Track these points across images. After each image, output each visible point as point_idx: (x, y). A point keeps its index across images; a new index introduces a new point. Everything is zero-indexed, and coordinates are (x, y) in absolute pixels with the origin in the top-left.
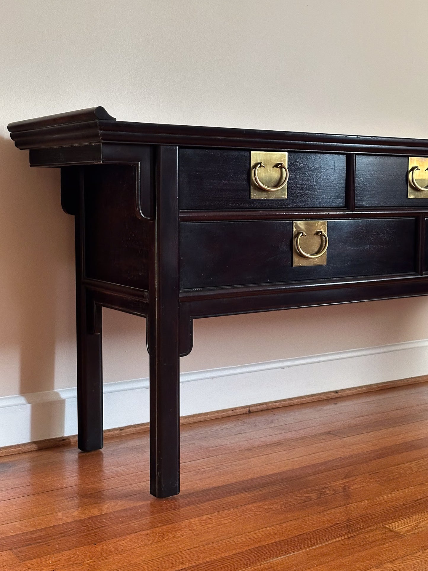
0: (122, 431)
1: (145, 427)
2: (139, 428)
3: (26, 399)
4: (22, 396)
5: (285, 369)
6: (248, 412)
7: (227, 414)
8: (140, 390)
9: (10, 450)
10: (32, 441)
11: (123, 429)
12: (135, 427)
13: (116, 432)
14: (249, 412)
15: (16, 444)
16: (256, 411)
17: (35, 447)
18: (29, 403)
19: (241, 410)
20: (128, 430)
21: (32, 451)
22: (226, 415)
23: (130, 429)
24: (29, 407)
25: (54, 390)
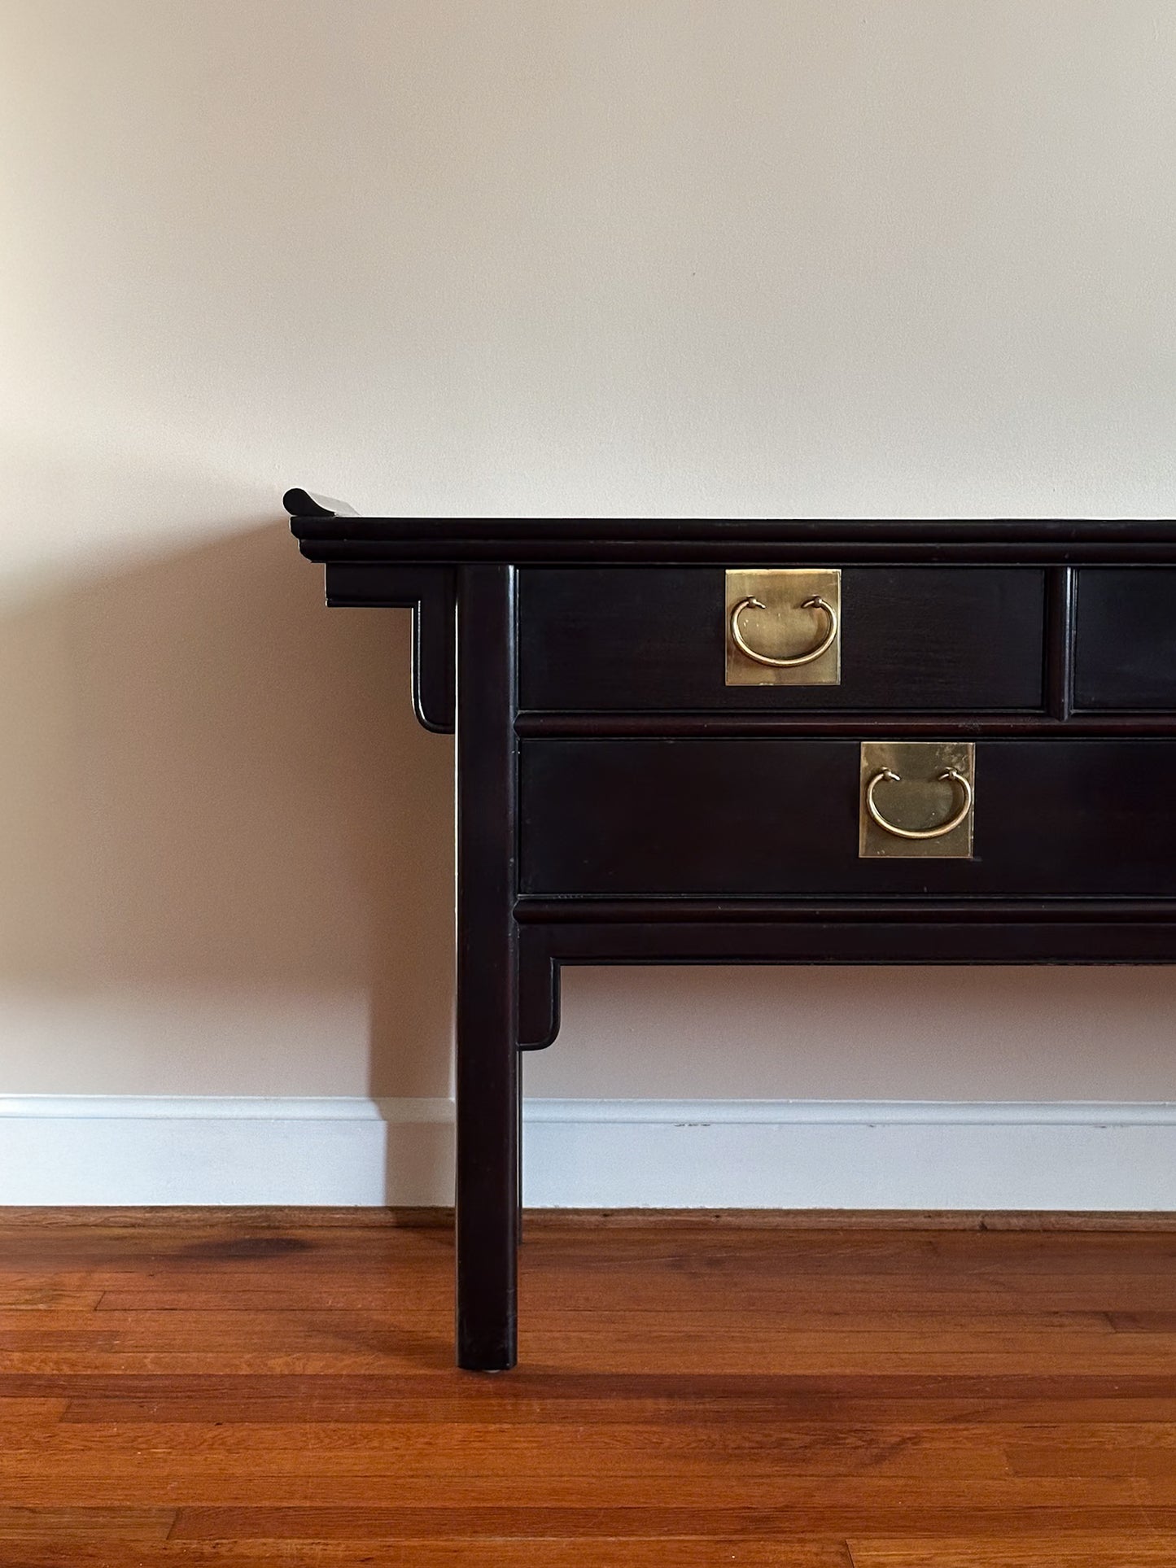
0: (608, 1218)
1: (670, 1218)
2: (652, 1219)
3: (381, 1110)
4: (374, 1101)
5: (1110, 1129)
6: (978, 1228)
7: (912, 1222)
8: (663, 1127)
9: (332, 1216)
10: (389, 1205)
11: (612, 1215)
12: (644, 1215)
13: (594, 1218)
14: (980, 1227)
15: (353, 1205)
16: (1005, 1228)
17: (389, 1218)
18: (385, 1120)
19: (956, 1220)
20: (624, 1218)
21: (382, 1227)
22: (907, 1225)
23: (630, 1217)
24: (381, 1127)
25: (448, 1097)
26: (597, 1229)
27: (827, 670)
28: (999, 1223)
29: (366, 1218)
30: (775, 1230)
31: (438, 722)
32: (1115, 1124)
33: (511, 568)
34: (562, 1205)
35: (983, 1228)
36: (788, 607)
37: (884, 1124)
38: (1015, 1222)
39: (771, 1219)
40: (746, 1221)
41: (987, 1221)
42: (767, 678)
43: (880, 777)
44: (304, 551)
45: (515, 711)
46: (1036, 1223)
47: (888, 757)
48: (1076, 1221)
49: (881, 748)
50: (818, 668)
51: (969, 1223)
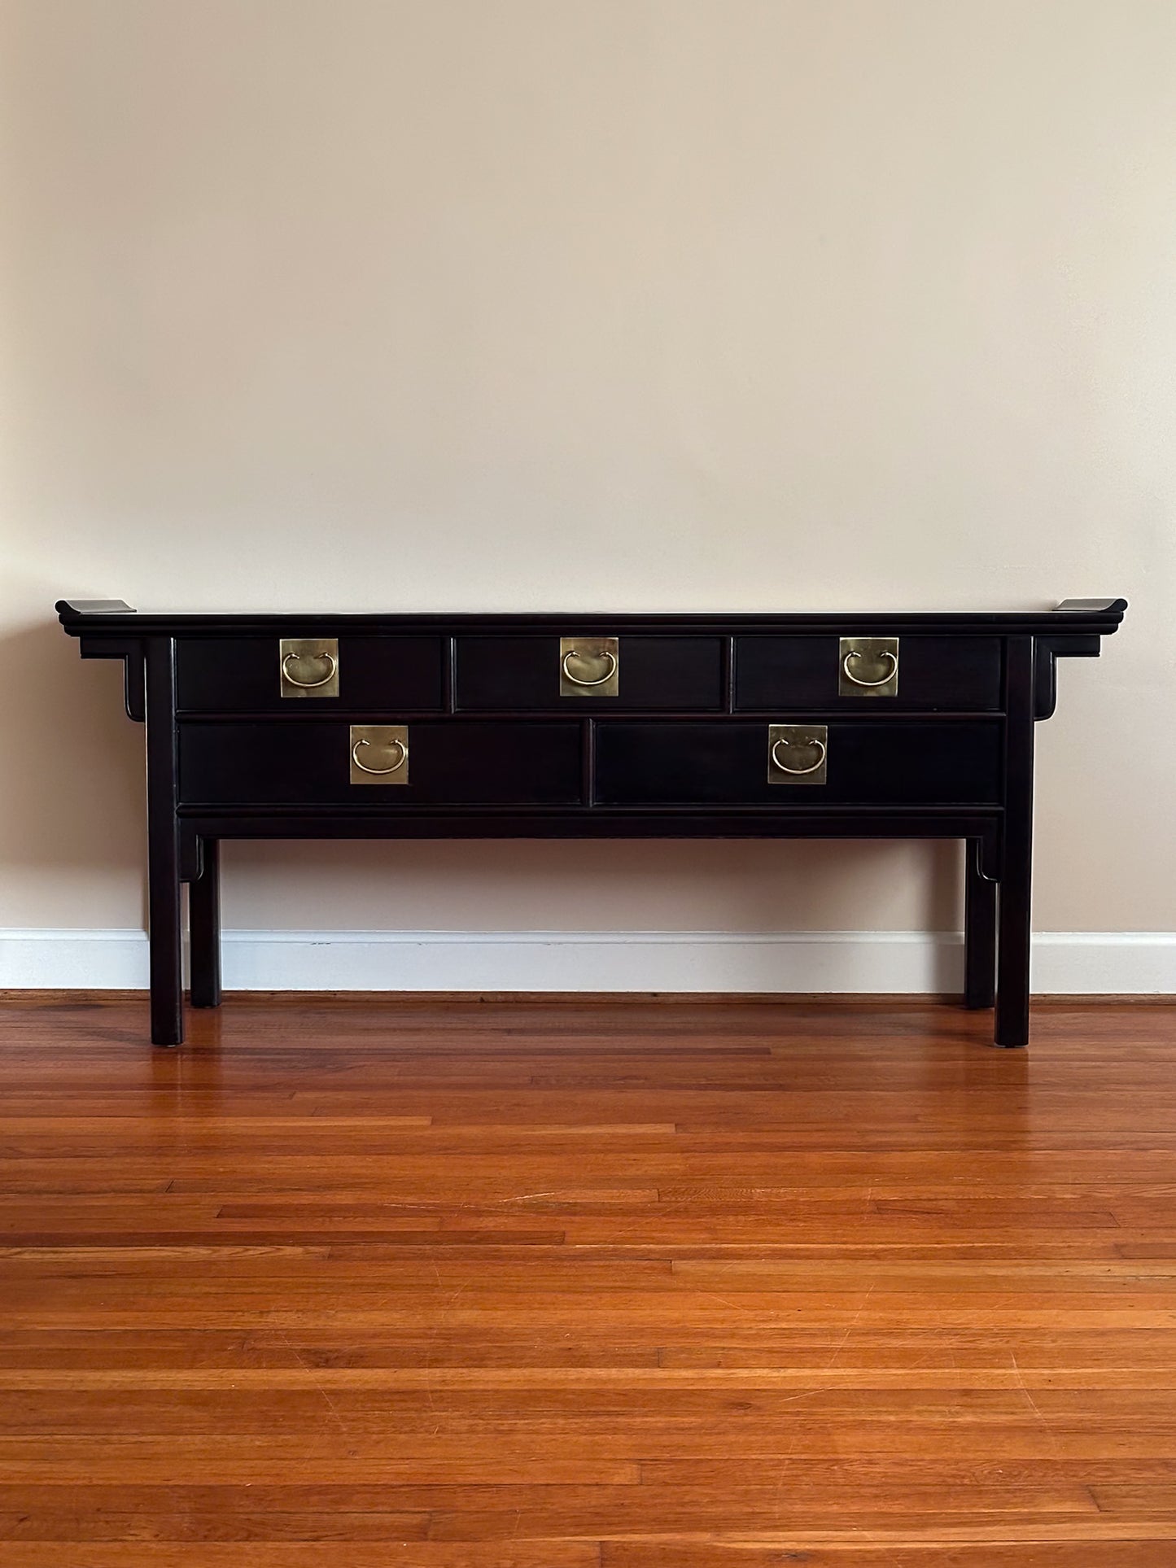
1: (308, 995)
2: (298, 996)
4: (145, 931)
6: (479, 1001)
7: (444, 997)
12: (294, 994)
14: (480, 999)
16: (494, 999)
19: (467, 995)
20: (283, 995)
23: (286, 995)
26: (269, 1000)
27: (333, 691)
28: (491, 999)
29: (139, 995)
30: (368, 1001)
31: (137, 716)
32: (555, 943)
33: (172, 639)
34: (250, 989)
35: (482, 1001)
36: (312, 659)
37: (427, 943)
38: (500, 997)
39: (364, 996)
40: (350, 997)
41: (484, 997)
42: (302, 694)
43: (359, 743)
44: (67, 631)
45: (175, 711)
46: (511, 998)
47: (364, 733)
48: (533, 997)
49: (361, 729)
50: (328, 688)
51: (474, 998)
